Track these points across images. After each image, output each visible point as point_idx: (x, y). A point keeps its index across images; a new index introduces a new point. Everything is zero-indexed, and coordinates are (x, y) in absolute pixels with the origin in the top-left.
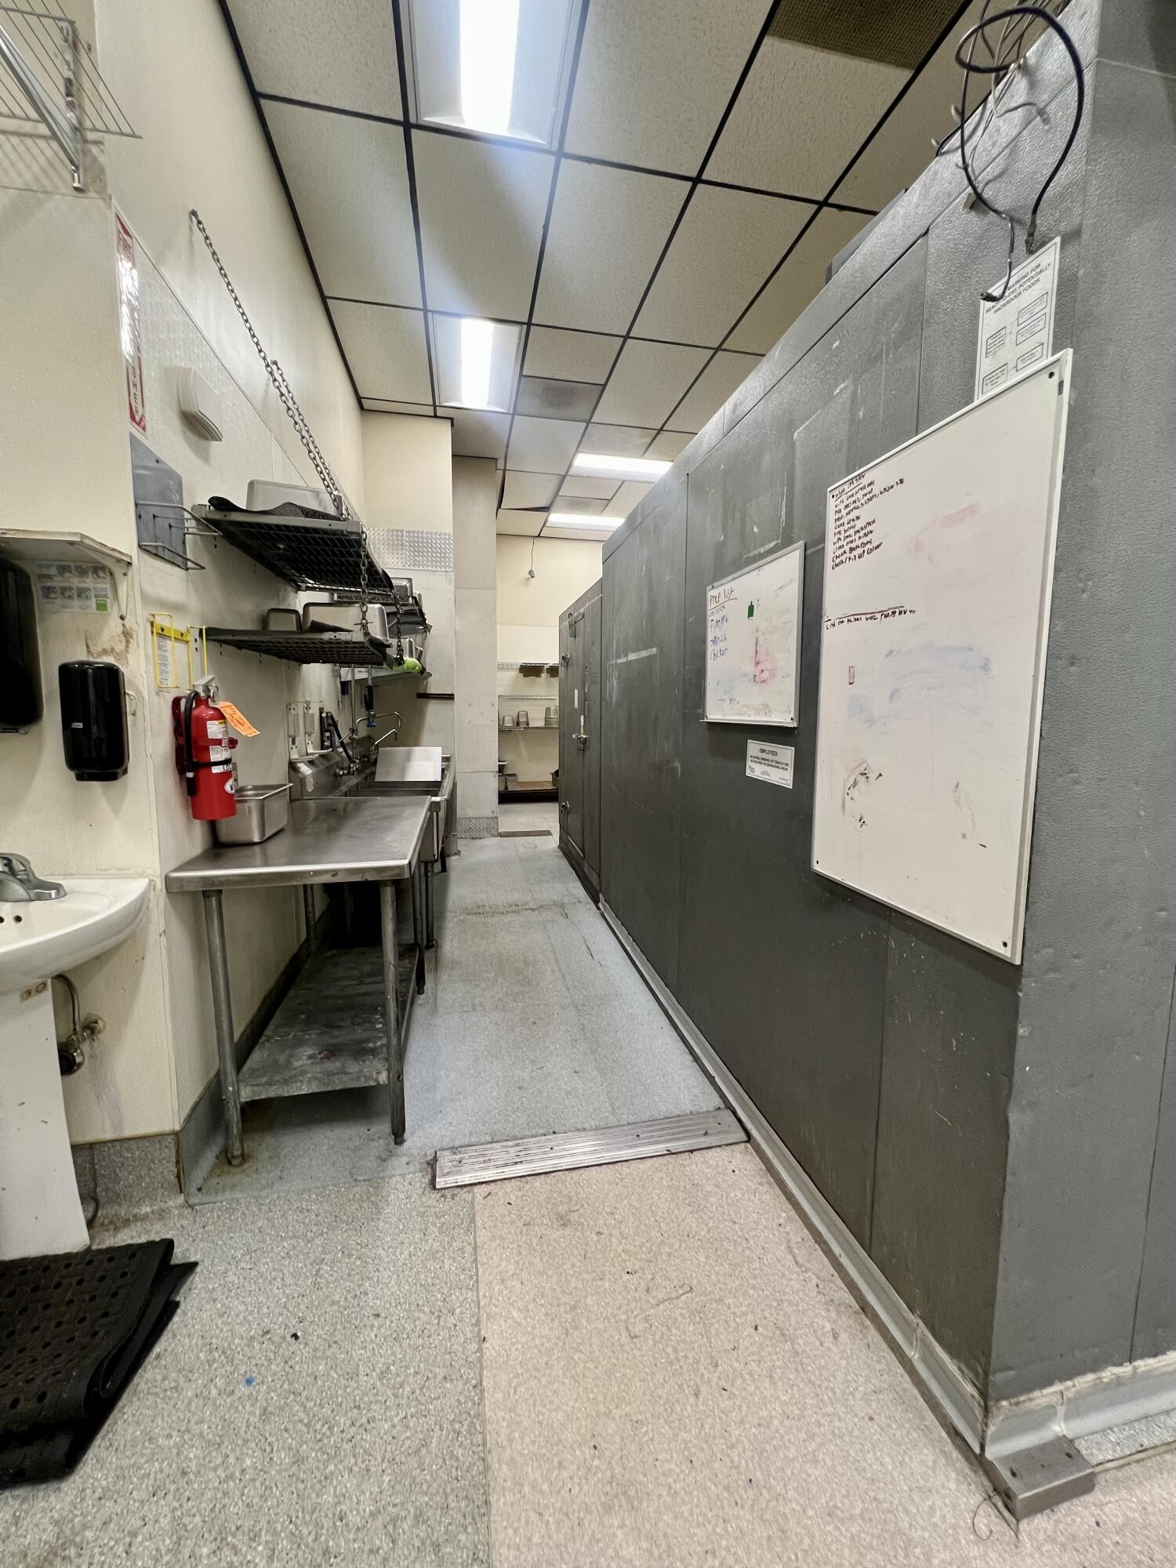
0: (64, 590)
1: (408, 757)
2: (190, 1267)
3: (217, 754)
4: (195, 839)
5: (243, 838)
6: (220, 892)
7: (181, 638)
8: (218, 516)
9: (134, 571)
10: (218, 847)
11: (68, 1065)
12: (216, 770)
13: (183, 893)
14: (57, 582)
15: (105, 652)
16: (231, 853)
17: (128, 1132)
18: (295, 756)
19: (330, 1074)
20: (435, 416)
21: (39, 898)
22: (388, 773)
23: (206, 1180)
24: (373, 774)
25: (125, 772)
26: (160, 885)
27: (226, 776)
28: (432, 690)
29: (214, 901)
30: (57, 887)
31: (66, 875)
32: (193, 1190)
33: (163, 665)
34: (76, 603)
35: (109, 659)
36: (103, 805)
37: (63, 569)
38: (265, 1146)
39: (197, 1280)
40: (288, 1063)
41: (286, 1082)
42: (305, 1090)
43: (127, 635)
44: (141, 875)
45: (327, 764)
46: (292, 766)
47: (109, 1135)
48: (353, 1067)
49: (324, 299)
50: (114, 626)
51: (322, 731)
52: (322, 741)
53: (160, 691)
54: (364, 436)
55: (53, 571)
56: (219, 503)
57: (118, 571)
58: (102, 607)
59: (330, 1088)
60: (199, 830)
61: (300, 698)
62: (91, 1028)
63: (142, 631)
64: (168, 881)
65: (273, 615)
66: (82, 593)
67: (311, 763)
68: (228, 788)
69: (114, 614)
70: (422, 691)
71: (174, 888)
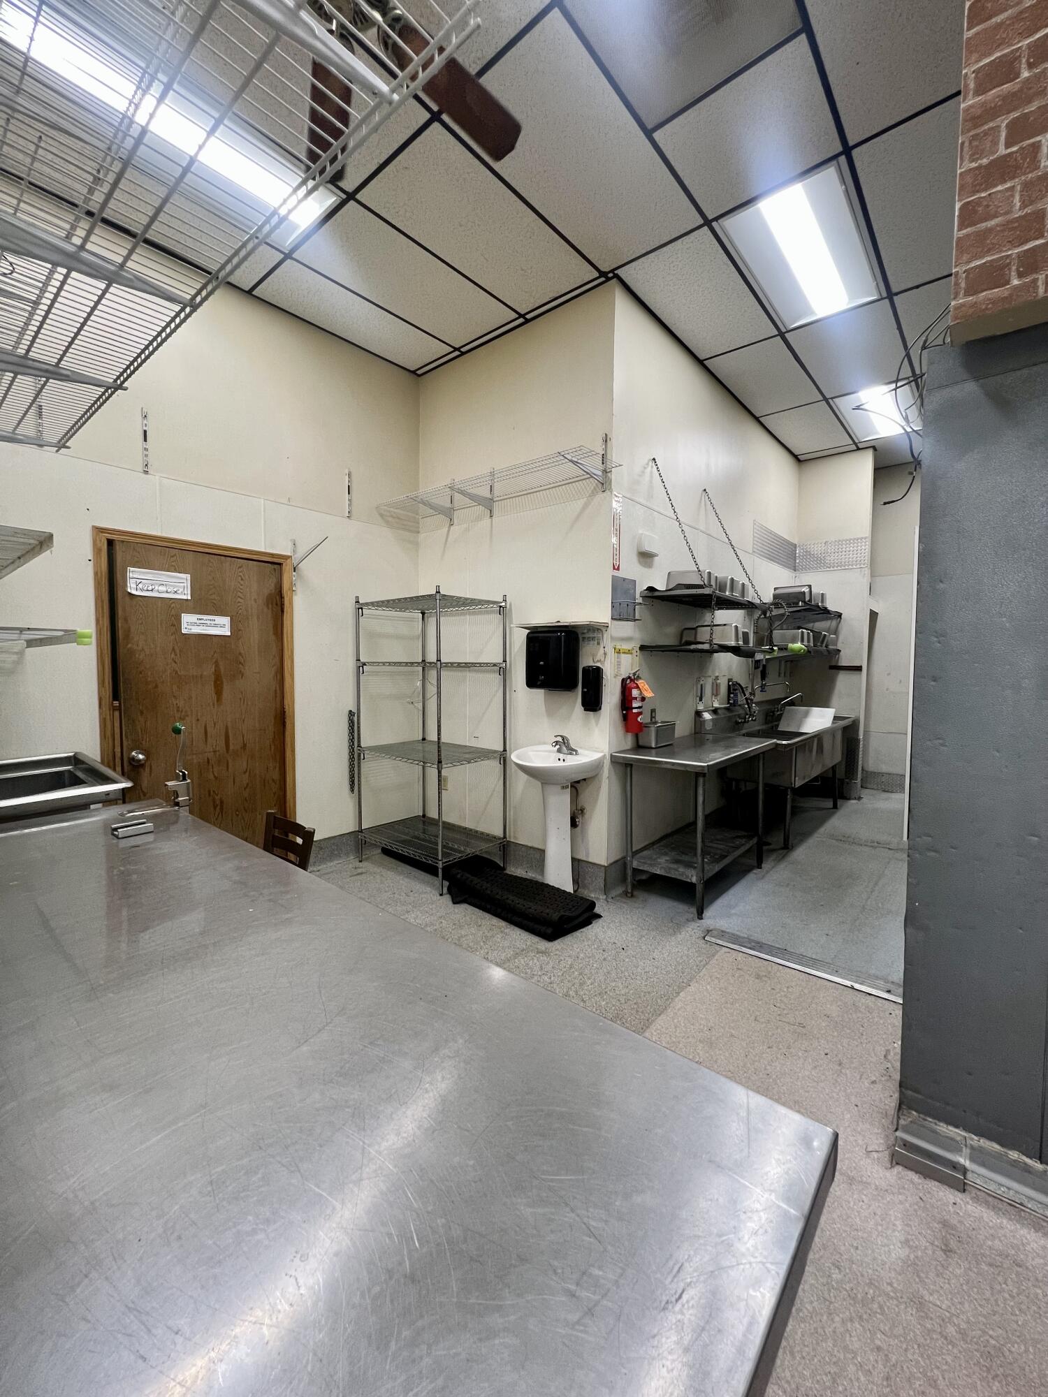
0: (589, 638)
1: (806, 714)
2: (599, 916)
3: (635, 704)
4: (629, 742)
5: (647, 745)
6: (631, 765)
7: (629, 652)
8: (650, 594)
9: (609, 629)
10: (639, 747)
11: (574, 824)
12: (635, 711)
13: (618, 763)
14: (587, 636)
15: (598, 661)
16: (641, 750)
17: (590, 860)
18: (701, 707)
19: (670, 868)
20: (858, 449)
21: (571, 754)
22: (788, 725)
23: (616, 896)
24: (778, 726)
25: (600, 709)
26: (608, 757)
27: (640, 714)
28: (843, 663)
29: (629, 769)
30: (576, 751)
31: (581, 748)
32: (610, 897)
33: (619, 664)
34: (592, 642)
35: (598, 665)
36: (593, 722)
37: (589, 630)
38: (641, 895)
39: (600, 921)
40: (656, 859)
41: (651, 865)
42: (658, 872)
43: (605, 654)
44: (602, 752)
45: (729, 714)
46: (698, 714)
47: (584, 859)
48: (681, 870)
49: (757, 419)
50: (602, 651)
51: (729, 692)
52: (729, 700)
53: (616, 676)
54: (800, 480)
55: (586, 631)
56: (651, 589)
57: (604, 630)
58: (598, 644)
59: (669, 875)
60: (630, 737)
61: (710, 673)
62: (582, 810)
63: (610, 651)
64: (611, 755)
65: (685, 632)
66: (593, 639)
67: (715, 711)
68: (639, 719)
69: (602, 646)
70: (833, 664)
71: (614, 760)
